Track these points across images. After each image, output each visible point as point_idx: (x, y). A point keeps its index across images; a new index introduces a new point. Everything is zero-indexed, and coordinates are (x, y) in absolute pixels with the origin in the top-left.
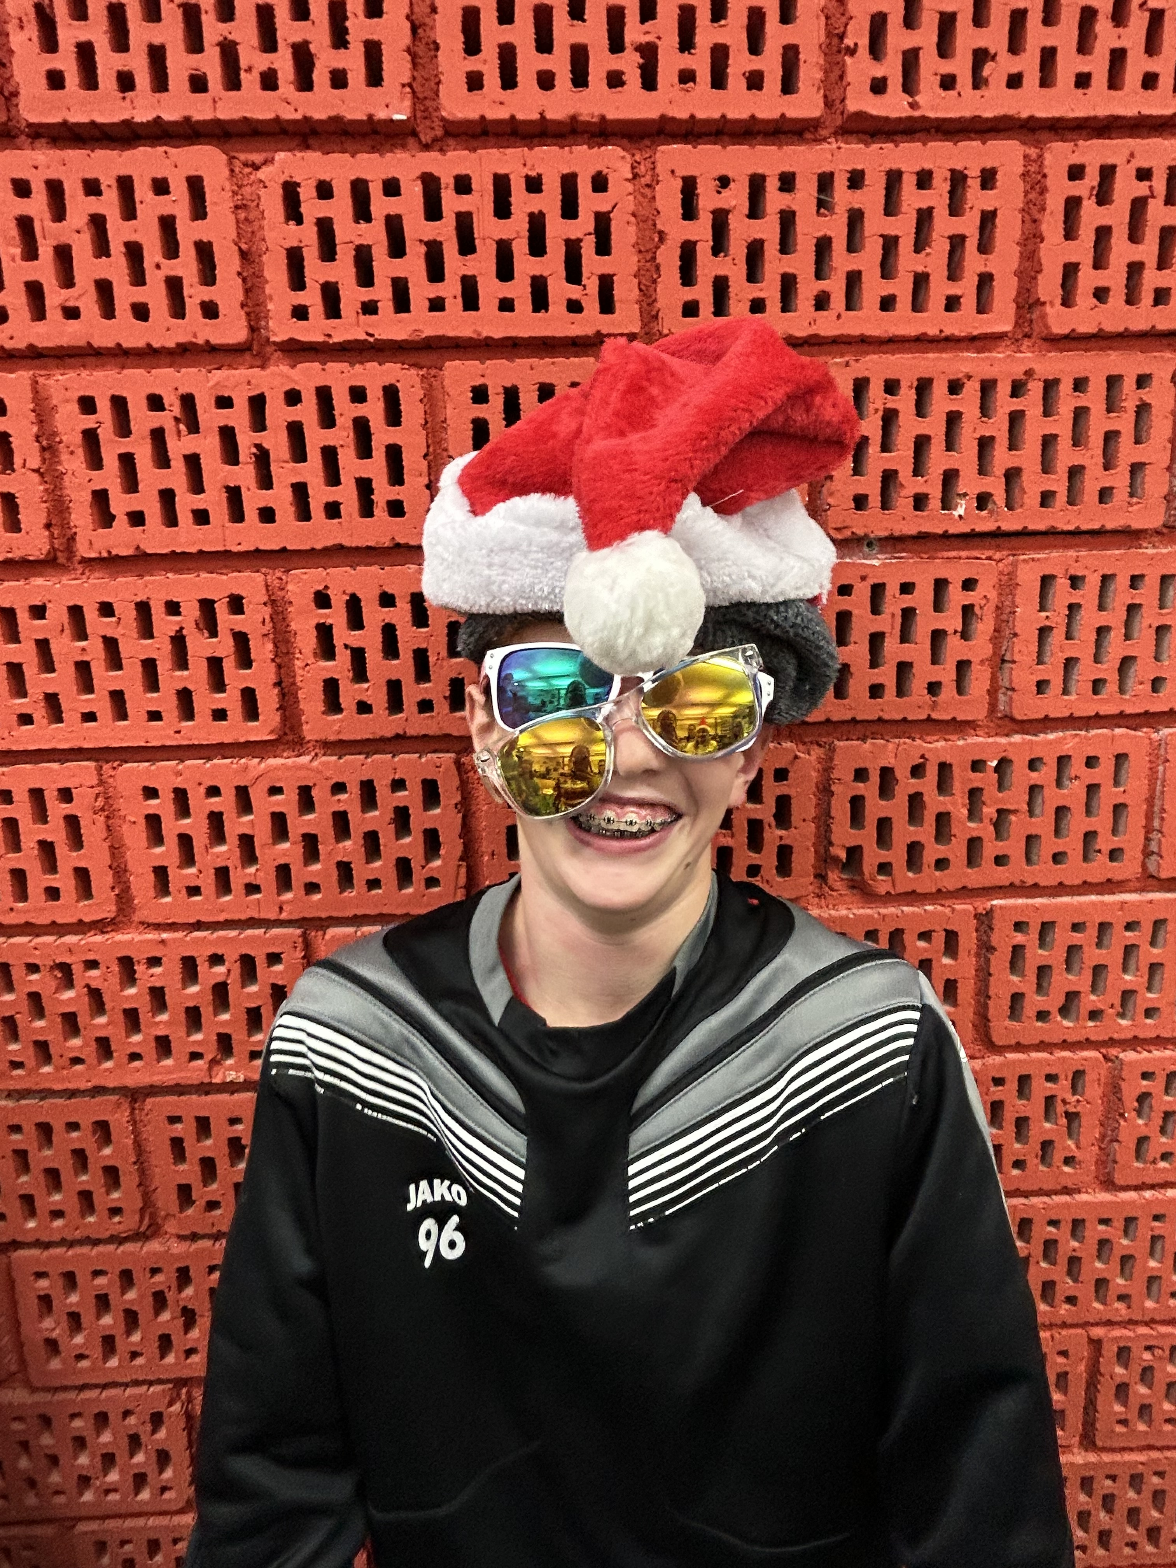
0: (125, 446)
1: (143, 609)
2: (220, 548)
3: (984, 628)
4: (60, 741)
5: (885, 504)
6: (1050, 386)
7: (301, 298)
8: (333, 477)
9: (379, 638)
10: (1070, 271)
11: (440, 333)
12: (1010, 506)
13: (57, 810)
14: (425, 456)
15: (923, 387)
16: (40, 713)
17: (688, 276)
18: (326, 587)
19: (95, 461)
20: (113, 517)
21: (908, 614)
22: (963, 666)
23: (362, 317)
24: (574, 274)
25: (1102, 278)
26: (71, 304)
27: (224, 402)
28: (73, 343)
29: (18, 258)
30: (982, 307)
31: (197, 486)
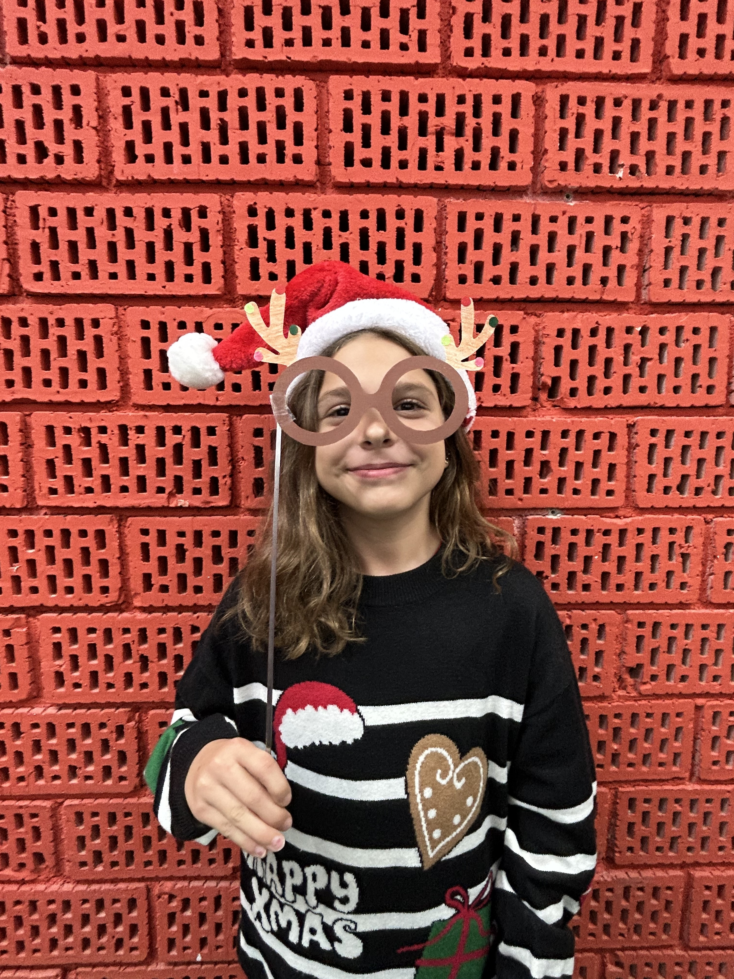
0: (146, 116)
1: (149, 212)
2: (195, 177)
3: (633, 246)
4: (95, 289)
5: (577, 168)
6: (672, 105)
7: (251, 35)
8: (262, 139)
9: (284, 234)
10: (684, 38)
11: (328, 58)
12: (648, 173)
13: (90, 332)
14: (316, 130)
15: (600, 102)
16: (85, 273)
17: (468, 33)
18: (255, 203)
19: (128, 124)
20: (136, 157)
21: (590, 236)
22: (621, 269)
23: (285, 48)
24: (404, 29)
25: (701, 43)
26: (122, 33)
27: (204, 94)
28: (122, 55)
29: (94, 5)
30: (634, 58)
31: (185, 142)
